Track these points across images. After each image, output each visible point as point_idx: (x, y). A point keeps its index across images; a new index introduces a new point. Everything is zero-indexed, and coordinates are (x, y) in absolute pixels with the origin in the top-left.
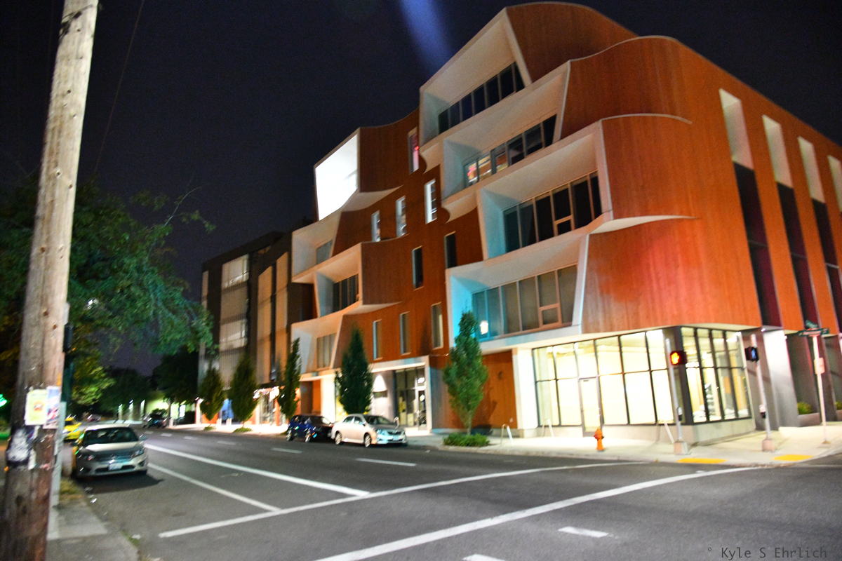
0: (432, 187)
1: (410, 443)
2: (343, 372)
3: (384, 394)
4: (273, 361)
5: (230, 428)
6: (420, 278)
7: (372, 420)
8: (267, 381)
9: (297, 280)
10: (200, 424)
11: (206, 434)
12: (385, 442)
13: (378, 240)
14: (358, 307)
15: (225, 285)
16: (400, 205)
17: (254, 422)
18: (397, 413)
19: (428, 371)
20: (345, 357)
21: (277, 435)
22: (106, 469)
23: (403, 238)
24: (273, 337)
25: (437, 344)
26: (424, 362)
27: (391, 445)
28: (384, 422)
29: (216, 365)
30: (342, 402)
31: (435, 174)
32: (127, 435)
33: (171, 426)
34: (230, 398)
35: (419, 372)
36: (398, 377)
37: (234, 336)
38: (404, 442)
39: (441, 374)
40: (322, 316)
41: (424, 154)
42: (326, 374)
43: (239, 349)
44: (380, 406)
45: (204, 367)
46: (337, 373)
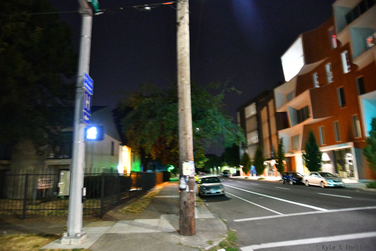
0: (346, 55)
1: (346, 187)
2: (306, 152)
3: (328, 162)
4: (272, 149)
5: (255, 178)
6: (344, 103)
7: (324, 175)
8: (269, 157)
9: (279, 111)
10: (242, 176)
11: (246, 180)
12: (332, 186)
13: (318, 86)
14: (311, 120)
15: (247, 116)
16: (328, 67)
17: (265, 176)
18: (337, 172)
19: (353, 150)
20: (307, 145)
21: (277, 181)
22: (210, 193)
23: (332, 84)
24: (270, 138)
25: (357, 136)
26: (350, 145)
27: (336, 187)
28: (331, 176)
29: (247, 151)
30: (307, 166)
31: (347, 47)
32: (216, 180)
33: (232, 177)
34: (254, 165)
35: (348, 150)
36: (336, 153)
37: (253, 138)
38: (343, 186)
39: (361, 151)
40: (293, 126)
41: (339, 38)
42: (297, 153)
43: (256, 144)
44: (327, 168)
45: (242, 152)
46: (302, 152)
